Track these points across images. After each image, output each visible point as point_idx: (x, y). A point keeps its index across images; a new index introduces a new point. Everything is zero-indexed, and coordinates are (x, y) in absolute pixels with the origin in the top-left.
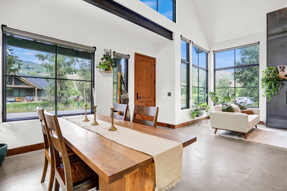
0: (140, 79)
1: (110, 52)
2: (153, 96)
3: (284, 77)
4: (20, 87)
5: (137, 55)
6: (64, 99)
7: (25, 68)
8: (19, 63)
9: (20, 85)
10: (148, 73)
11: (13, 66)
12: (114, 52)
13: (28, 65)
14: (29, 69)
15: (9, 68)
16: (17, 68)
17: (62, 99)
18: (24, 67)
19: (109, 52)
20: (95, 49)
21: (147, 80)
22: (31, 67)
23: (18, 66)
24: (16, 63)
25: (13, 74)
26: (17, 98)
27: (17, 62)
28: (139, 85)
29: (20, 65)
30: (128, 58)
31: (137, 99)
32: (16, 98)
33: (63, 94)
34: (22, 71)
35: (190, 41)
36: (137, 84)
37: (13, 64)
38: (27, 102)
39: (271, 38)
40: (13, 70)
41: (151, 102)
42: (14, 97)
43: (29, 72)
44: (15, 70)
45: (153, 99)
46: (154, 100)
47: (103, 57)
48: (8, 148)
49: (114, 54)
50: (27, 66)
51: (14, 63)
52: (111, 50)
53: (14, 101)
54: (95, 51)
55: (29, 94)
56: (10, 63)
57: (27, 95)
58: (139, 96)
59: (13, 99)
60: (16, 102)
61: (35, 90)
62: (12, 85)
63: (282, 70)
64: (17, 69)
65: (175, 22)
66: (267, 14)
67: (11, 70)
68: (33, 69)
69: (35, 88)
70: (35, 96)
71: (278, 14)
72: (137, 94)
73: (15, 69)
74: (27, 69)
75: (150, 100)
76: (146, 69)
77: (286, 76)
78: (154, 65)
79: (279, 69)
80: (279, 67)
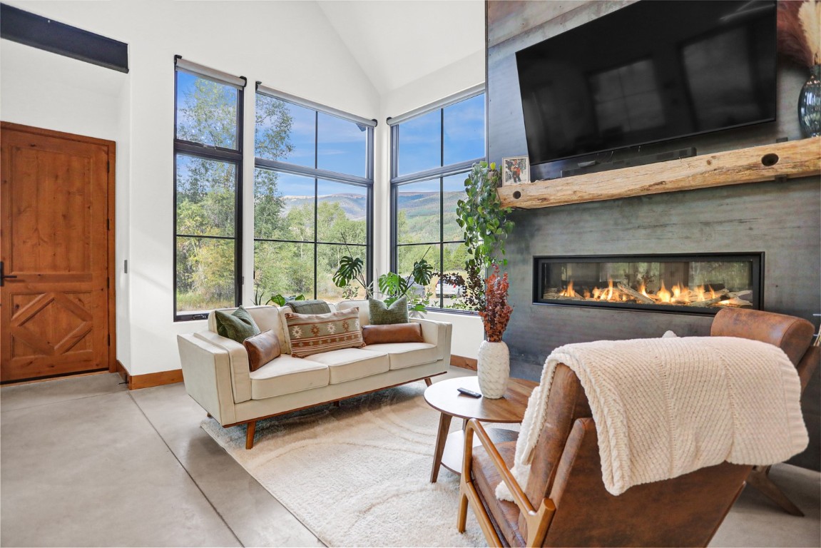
3: (513, 199)
28: (8, 233)
35: (244, 79)
41: (89, 292)
58: (9, 273)
63: (515, 173)
75: (84, 286)
76: (57, 177)
77: (517, 195)
78: (104, 165)
79: (505, 170)
80: (507, 162)
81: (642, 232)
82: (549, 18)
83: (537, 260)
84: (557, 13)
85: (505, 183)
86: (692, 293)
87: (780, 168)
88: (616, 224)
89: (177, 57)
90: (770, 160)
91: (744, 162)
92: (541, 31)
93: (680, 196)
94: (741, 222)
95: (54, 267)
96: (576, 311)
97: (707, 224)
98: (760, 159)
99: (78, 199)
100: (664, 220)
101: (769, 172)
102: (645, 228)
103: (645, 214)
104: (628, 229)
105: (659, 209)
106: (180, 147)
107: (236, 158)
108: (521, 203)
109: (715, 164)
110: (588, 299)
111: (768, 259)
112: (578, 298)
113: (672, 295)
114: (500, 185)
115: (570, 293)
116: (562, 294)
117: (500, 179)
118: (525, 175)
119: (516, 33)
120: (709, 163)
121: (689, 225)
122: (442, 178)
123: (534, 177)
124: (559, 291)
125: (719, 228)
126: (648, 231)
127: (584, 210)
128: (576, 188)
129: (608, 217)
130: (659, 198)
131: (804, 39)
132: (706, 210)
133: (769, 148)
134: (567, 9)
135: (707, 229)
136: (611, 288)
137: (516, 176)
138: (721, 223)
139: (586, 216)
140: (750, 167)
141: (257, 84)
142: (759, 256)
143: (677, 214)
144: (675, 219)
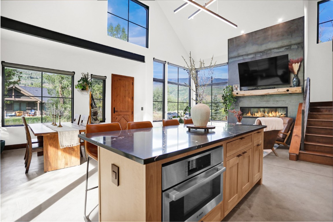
0: (117, 96)
1: (88, 75)
2: (130, 110)
3: (236, 94)
4: (20, 101)
5: (114, 76)
6: (68, 114)
7: (28, 78)
8: (19, 75)
9: (20, 98)
10: (125, 90)
11: (13, 79)
12: (91, 75)
13: (32, 74)
14: (33, 79)
15: (8, 81)
16: (17, 80)
17: (64, 113)
18: (27, 76)
19: (86, 75)
20: (74, 73)
21: (125, 96)
22: (35, 77)
23: (18, 79)
24: (16, 75)
25: (13, 87)
26: (18, 113)
27: (17, 73)
28: (116, 101)
29: (20, 77)
30: (105, 79)
31: (114, 113)
32: (16, 112)
33: (66, 108)
34: (24, 81)
35: (166, 61)
36: (113, 100)
37: (13, 77)
38: (28, 116)
39: (231, 60)
40: (13, 82)
41: (129, 115)
42: (14, 111)
43: (32, 83)
44: (15, 83)
45: (130, 113)
46: (132, 114)
47: (81, 79)
48: (6, 145)
49: (91, 76)
50: (30, 76)
51: (14, 75)
52: (88, 73)
53: (14, 116)
54: (75, 75)
55: (30, 108)
56: (9, 75)
57: (29, 109)
58: (116, 110)
59: (13, 114)
60: (16, 116)
61: (37, 103)
62: (12, 98)
63: (236, 88)
64: (17, 82)
65: (148, 48)
66: (228, 40)
67: (11, 83)
68: (38, 79)
69: (37, 101)
70: (37, 110)
71: (235, 40)
72: (114, 108)
73: (15, 81)
74: (30, 78)
75: (128, 113)
76: (123, 87)
77: (237, 94)
78: (132, 83)
79: (234, 88)
80: (234, 86)
81: (265, 102)
82: (244, 54)
83: (241, 108)
84: (246, 53)
85: (234, 91)
86: (276, 113)
87: (289, 92)
88: (259, 100)
89: (154, 58)
90: (288, 90)
91: (284, 90)
92: (242, 57)
93: (272, 95)
94: (284, 101)
95: (123, 109)
96: (250, 119)
97: (277, 101)
98: (286, 90)
99: (127, 92)
100: (269, 100)
101: (288, 92)
102: (265, 101)
103: (265, 99)
104: (262, 102)
105: (268, 98)
106: (155, 80)
107: (163, 81)
108: (238, 95)
109: (279, 90)
110: (254, 116)
111: (288, 108)
112: (251, 116)
113: (272, 114)
114: (233, 91)
115: (249, 115)
116: (247, 115)
117: (233, 90)
118: (239, 89)
119: (236, 56)
120: (277, 90)
121: (274, 101)
122: (212, 86)
123: (241, 90)
124: (246, 114)
125: (280, 102)
126: (266, 102)
127: (252, 97)
128: (251, 93)
129: (258, 99)
130: (268, 96)
131: (293, 70)
132: (277, 98)
133: (288, 88)
134: (248, 53)
135: (278, 102)
136: (259, 113)
137: (237, 89)
138: (280, 101)
139: (252, 98)
140: (284, 92)
141: (168, 62)
142: (287, 108)
143: (271, 99)
144: (271, 100)
